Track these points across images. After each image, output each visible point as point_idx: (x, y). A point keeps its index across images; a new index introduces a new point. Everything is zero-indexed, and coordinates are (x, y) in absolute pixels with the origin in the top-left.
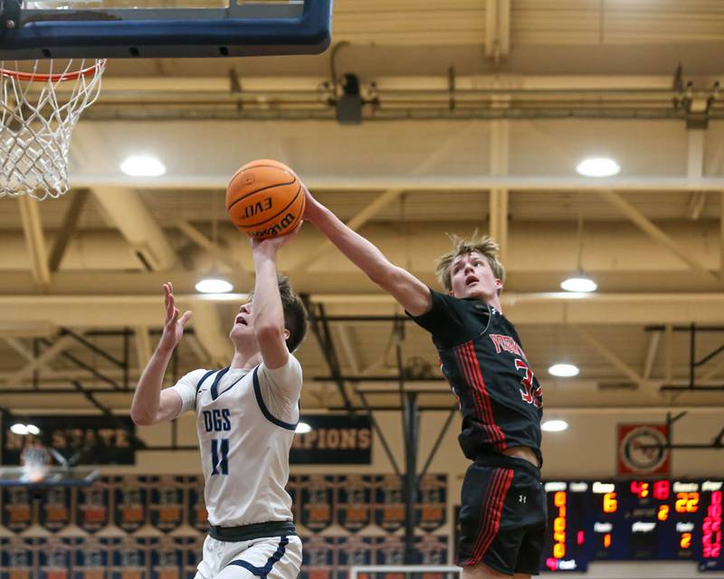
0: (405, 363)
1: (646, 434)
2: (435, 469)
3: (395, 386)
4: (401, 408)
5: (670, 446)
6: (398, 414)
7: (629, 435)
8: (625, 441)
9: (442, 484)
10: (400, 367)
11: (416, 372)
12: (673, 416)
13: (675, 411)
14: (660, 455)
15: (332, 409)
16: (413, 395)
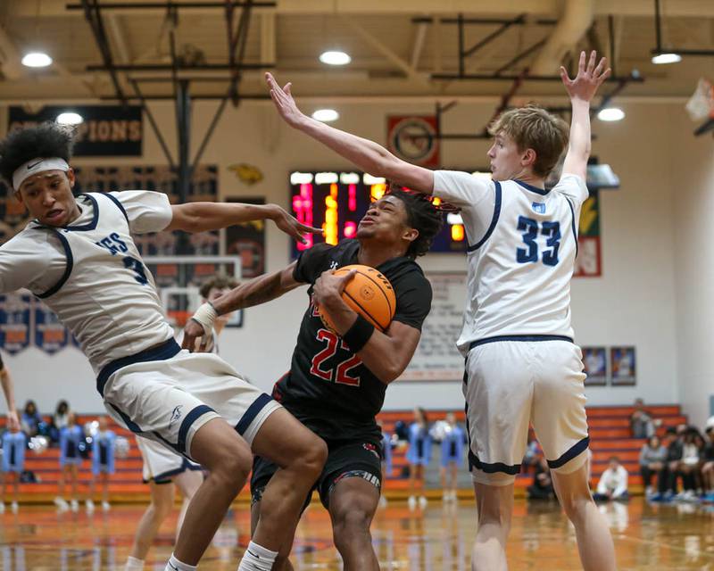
0: (179, 51)
1: (415, 125)
2: (206, 160)
3: (168, 74)
4: (174, 97)
5: (439, 136)
6: (170, 104)
7: (398, 126)
8: (394, 133)
9: (212, 175)
10: (173, 54)
11: (189, 59)
12: (443, 106)
13: (445, 101)
14: (429, 147)
15: (104, 98)
16: (185, 83)
